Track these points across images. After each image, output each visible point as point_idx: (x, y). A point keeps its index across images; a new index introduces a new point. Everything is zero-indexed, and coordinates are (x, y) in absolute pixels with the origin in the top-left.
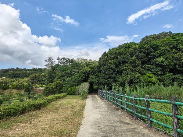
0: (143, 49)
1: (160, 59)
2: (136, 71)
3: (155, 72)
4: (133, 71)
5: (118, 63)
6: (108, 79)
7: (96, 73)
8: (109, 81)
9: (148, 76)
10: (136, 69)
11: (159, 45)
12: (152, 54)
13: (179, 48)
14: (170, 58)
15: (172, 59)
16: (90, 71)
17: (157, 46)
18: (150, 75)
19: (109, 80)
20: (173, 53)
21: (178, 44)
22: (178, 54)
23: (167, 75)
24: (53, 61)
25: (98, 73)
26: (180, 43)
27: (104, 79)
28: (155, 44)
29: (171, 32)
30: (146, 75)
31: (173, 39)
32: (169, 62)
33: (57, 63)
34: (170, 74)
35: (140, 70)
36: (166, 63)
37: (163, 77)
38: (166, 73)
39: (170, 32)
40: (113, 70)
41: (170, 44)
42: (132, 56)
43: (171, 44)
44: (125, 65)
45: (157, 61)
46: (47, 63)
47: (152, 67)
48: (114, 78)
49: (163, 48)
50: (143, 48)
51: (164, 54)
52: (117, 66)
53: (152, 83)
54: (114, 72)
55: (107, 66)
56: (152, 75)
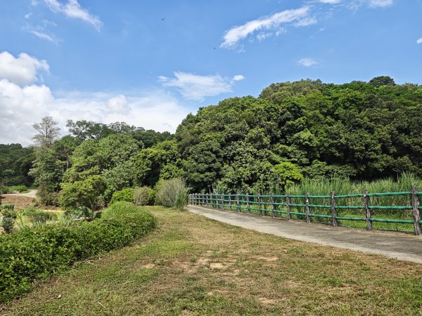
0: (273, 112)
1: (305, 135)
2: (262, 158)
3: (296, 160)
4: (256, 156)
5: (225, 139)
6: (205, 172)
7: (175, 160)
8: (207, 176)
9: (285, 167)
10: (262, 153)
11: (302, 107)
12: (290, 123)
13: (337, 115)
14: (321, 133)
15: (325, 135)
16: (163, 156)
17: (300, 108)
18: (289, 164)
19: (208, 174)
20: (327, 123)
21: (335, 106)
22: (335, 126)
23: (316, 165)
24: (54, 127)
25: (180, 159)
26: (339, 106)
27: (198, 171)
28: (295, 105)
29: (320, 82)
30: (281, 165)
31: (327, 97)
32: (321, 141)
33: (67, 134)
34: (320, 163)
35: (270, 154)
36: (316, 142)
37: (309, 168)
38: (314, 162)
39: (319, 80)
40: (216, 153)
41: (321, 106)
42: (252, 125)
43: (324, 106)
44: (240, 144)
45: (299, 139)
46: (38, 133)
47: (289, 149)
48: (218, 170)
49: (310, 114)
50: (273, 110)
51: (311, 125)
52: (223, 146)
53: (293, 180)
54: (218, 157)
55: (202, 145)
56: (293, 165)
